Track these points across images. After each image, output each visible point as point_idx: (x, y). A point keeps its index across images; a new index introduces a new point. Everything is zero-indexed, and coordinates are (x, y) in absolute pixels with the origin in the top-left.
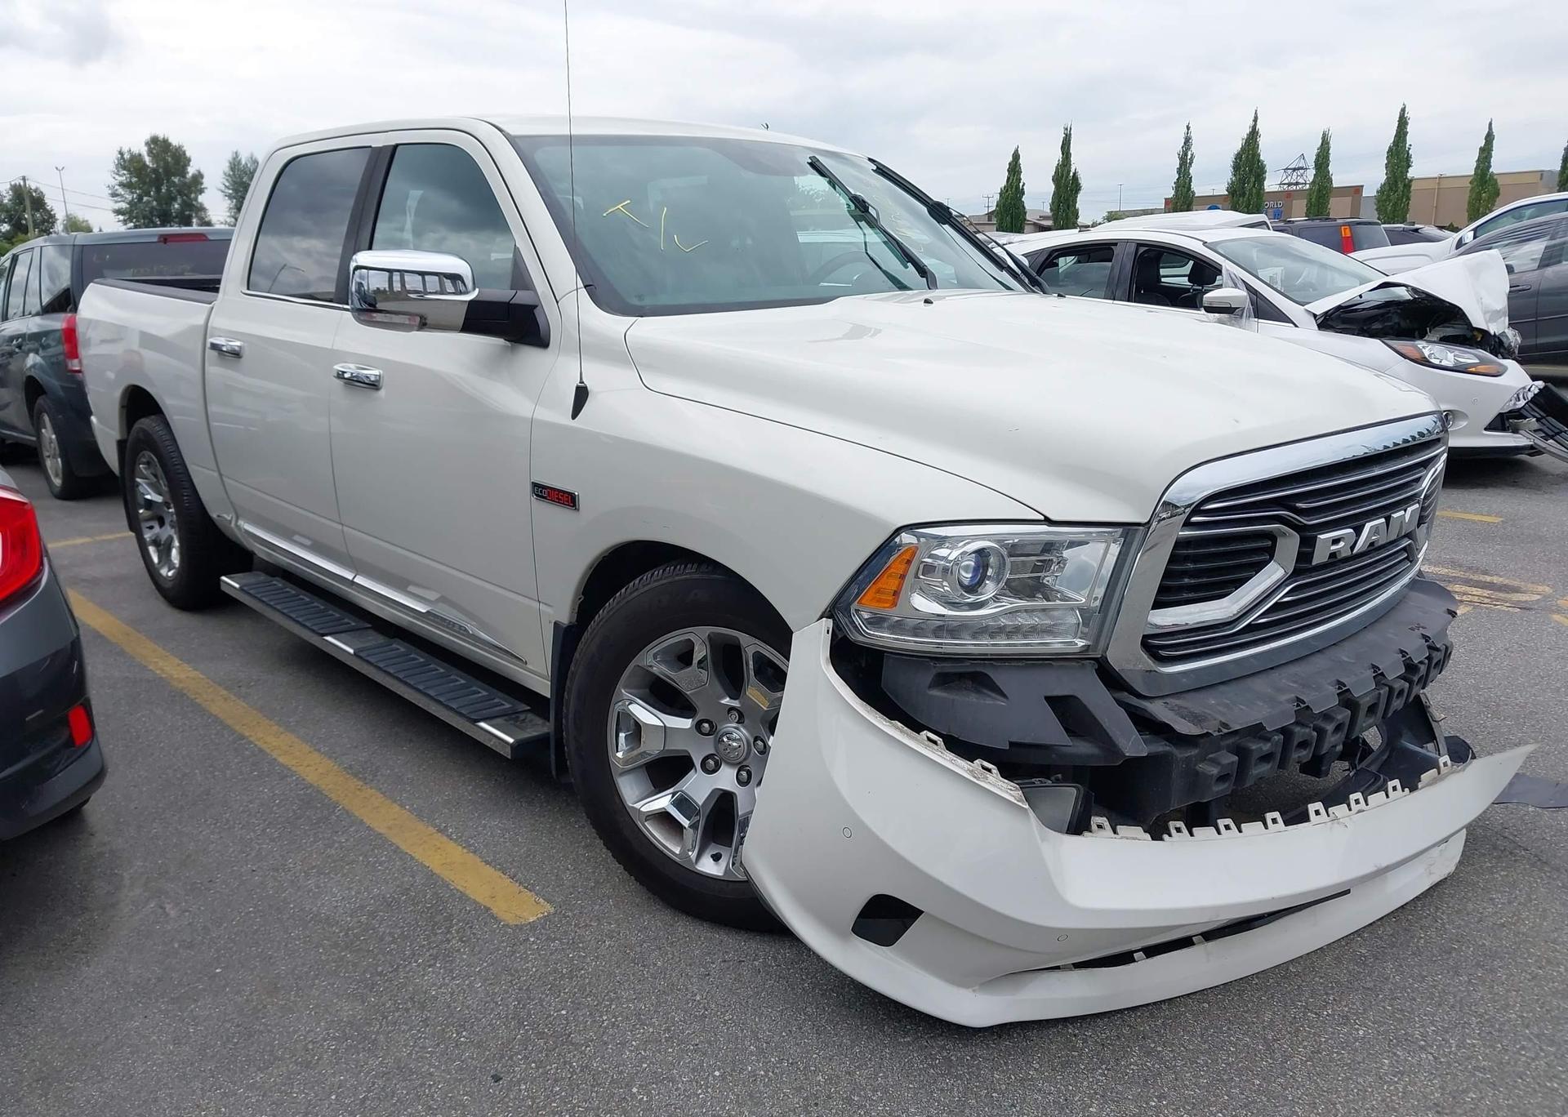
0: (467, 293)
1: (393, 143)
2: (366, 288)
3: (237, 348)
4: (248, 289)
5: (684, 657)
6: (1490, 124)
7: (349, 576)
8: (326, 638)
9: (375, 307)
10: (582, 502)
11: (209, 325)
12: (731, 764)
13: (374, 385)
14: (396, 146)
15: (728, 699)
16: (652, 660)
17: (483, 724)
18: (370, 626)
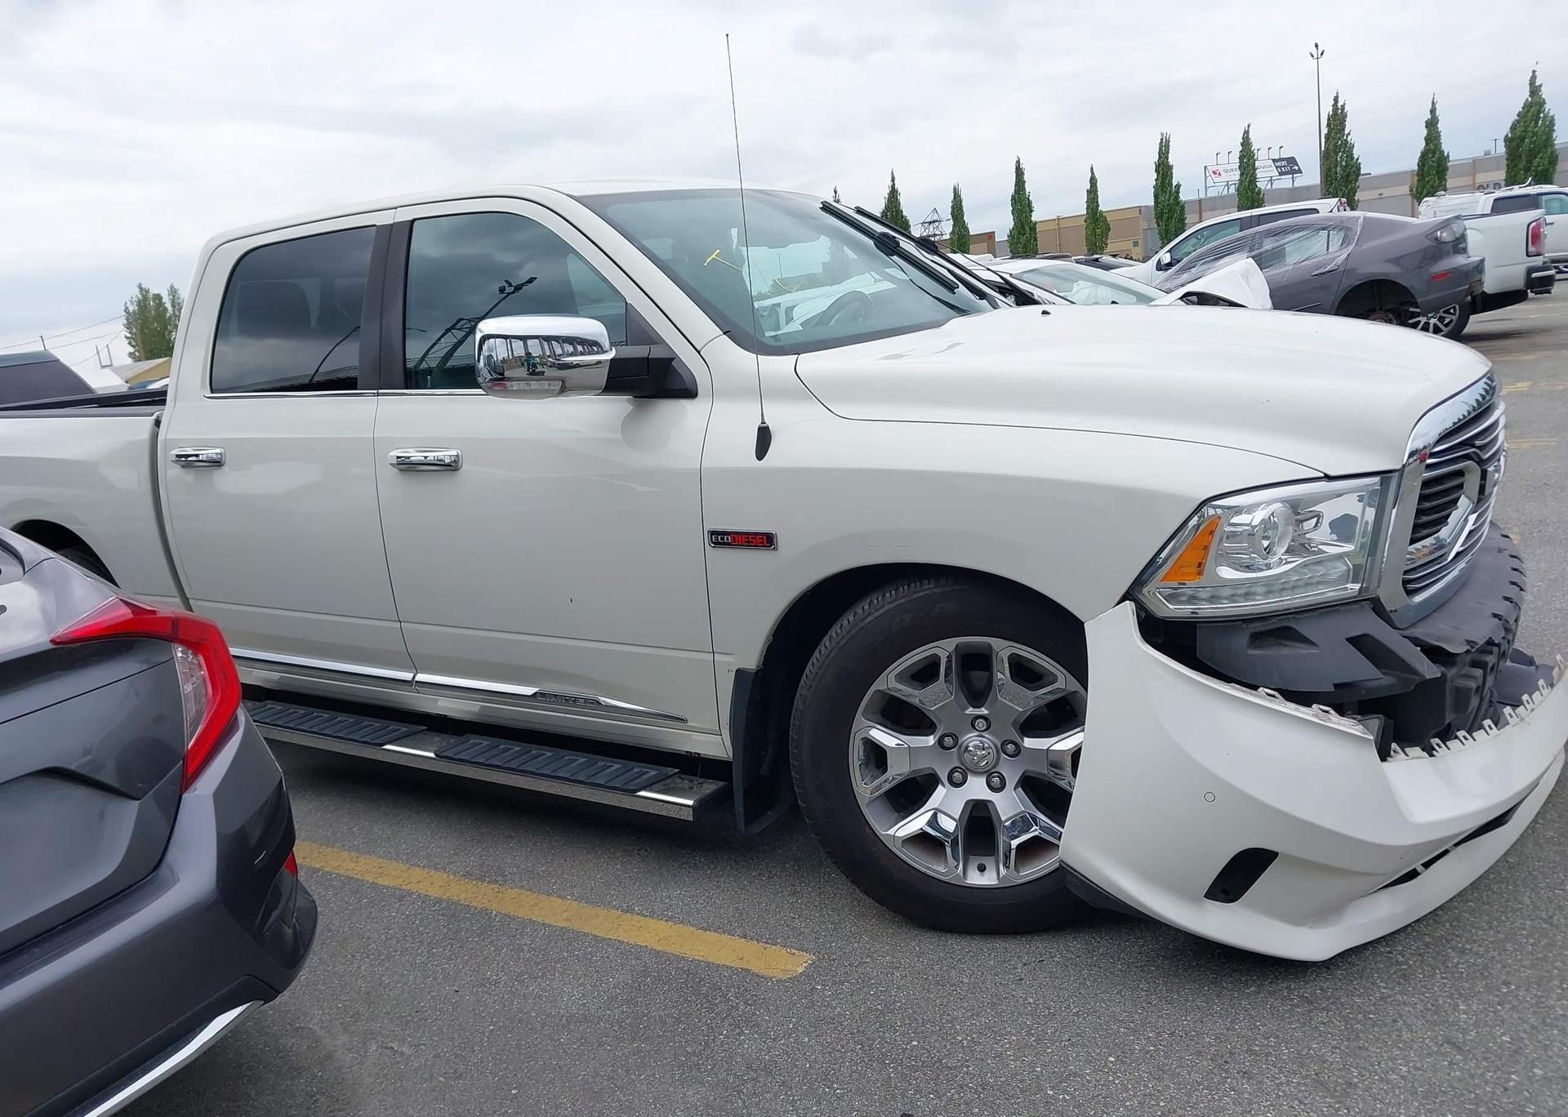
0: (605, 352)
1: (411, 219)
2: (495, 359)
3: (215, 456)
4: (212, 392)
5: (925, 674)
6: (1092, 169)
7: (408, 676)
8: (385, 747)
9: (503, 374)
10: (781, 541)
11: (161, 438)
12: (976, 773)
13: (452, 467)
14: (414, 220)
15: (971, 709)
16: (889, 681)
17: (642, 793)
18: (425, 728)
